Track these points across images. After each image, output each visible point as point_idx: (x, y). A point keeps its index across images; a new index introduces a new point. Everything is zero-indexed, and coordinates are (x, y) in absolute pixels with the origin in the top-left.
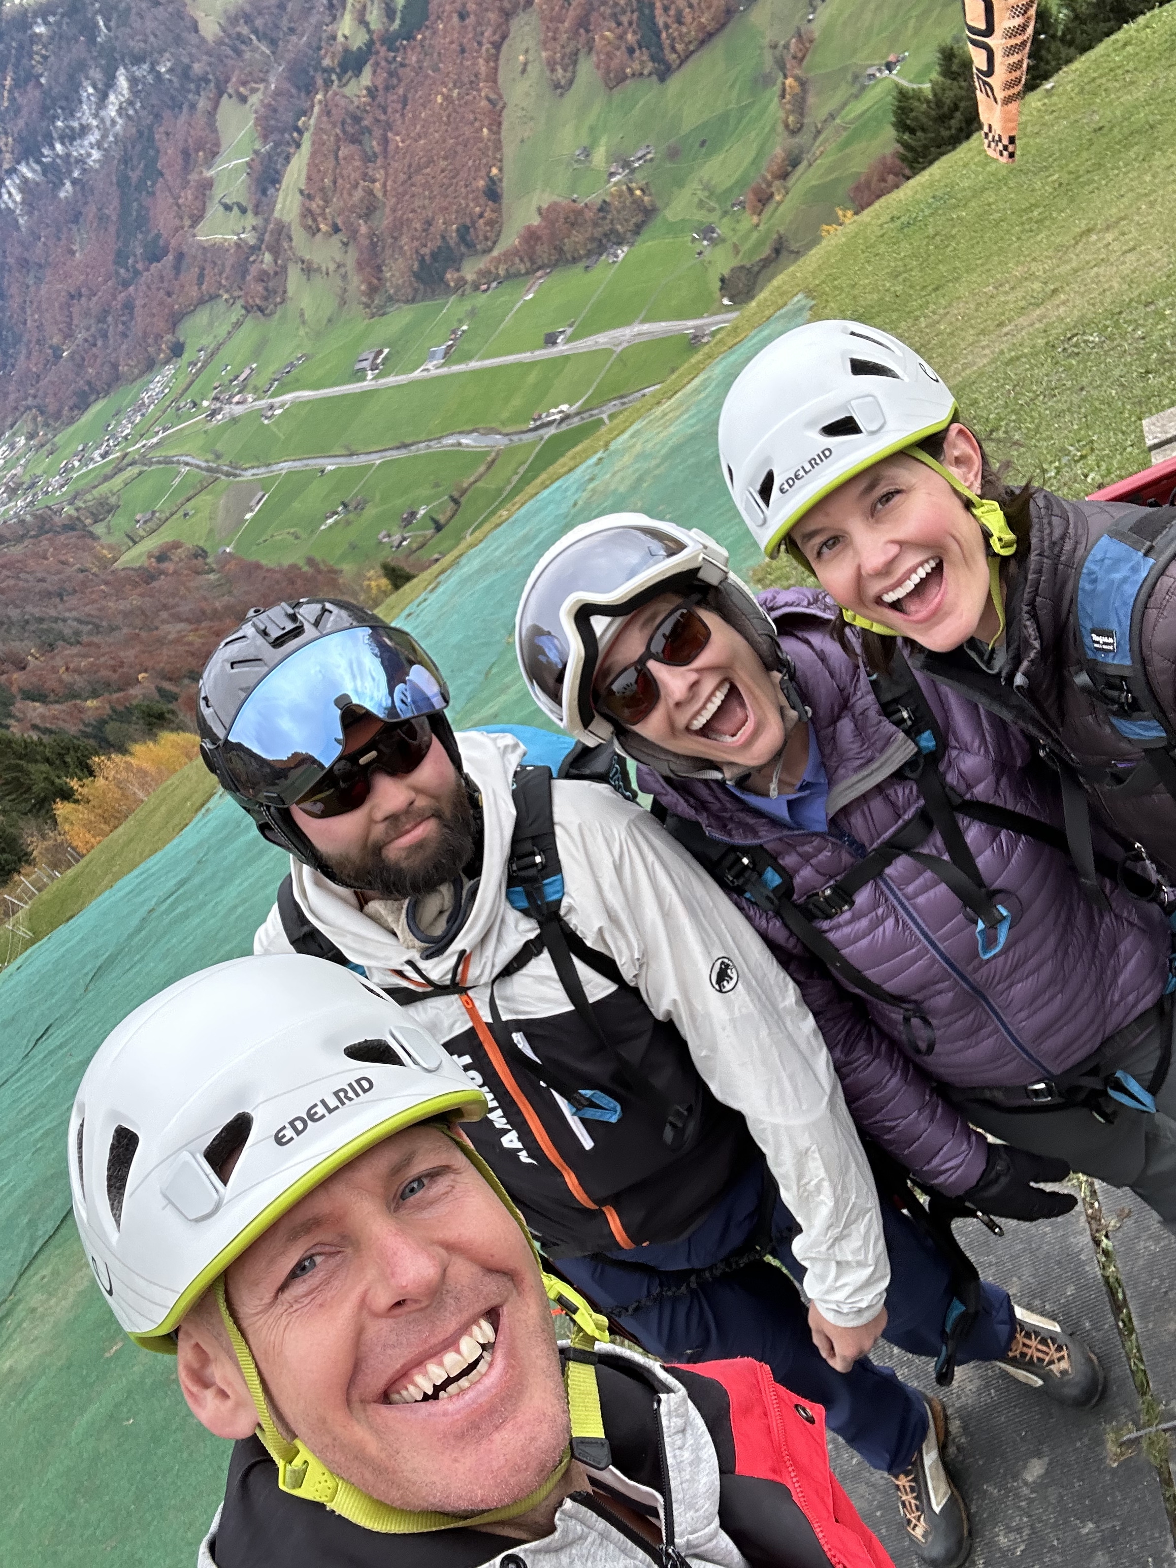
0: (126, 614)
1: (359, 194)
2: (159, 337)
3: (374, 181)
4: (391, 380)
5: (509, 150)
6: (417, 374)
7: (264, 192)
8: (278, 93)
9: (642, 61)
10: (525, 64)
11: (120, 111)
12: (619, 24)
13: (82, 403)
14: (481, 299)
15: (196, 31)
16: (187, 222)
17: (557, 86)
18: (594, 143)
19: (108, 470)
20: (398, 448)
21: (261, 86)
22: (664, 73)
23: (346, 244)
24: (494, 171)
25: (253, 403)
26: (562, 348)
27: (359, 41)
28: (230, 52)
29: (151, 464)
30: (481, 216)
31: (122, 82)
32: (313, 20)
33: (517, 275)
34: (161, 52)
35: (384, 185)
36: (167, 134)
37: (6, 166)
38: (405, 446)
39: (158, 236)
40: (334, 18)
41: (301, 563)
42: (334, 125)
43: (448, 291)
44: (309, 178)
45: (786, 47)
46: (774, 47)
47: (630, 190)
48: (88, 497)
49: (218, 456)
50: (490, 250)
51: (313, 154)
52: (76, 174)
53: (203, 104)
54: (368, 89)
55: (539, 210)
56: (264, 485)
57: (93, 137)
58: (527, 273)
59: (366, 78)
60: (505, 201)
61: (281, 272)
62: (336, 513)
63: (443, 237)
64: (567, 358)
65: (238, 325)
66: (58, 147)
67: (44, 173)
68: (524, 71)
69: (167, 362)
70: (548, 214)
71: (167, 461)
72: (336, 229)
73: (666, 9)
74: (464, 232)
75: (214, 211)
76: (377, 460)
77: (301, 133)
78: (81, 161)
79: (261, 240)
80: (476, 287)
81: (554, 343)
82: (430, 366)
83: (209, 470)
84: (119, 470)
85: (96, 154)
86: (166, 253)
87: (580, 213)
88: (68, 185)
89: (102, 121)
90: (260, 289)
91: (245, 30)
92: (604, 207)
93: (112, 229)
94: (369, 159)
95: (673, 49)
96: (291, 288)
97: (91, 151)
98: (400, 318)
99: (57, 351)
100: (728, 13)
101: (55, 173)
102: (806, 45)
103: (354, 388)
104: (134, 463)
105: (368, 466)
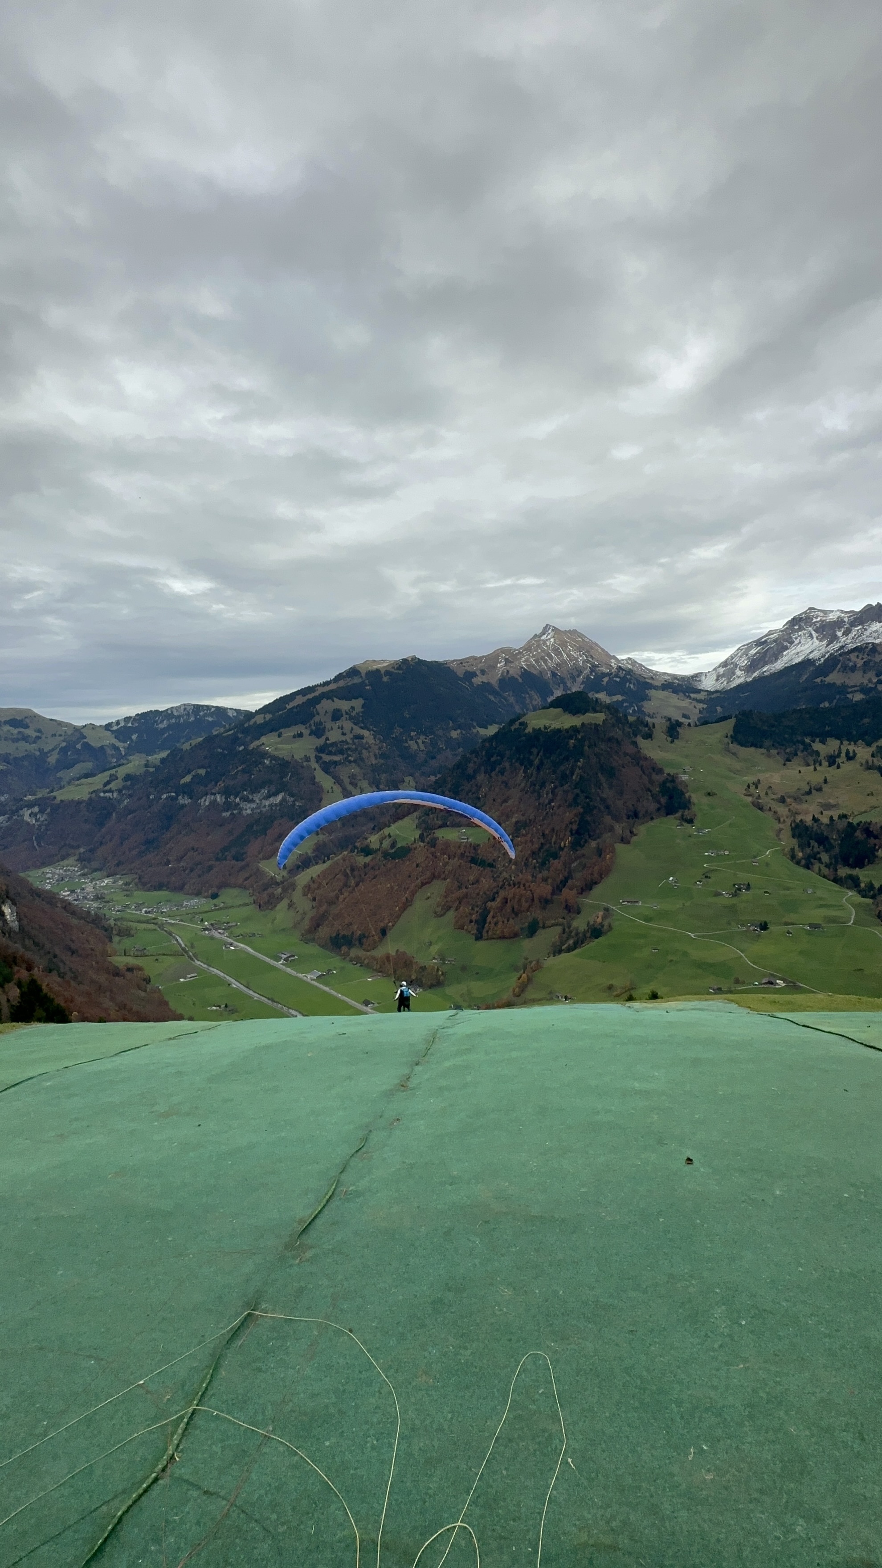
0: (92, 982)
1: (333, 894)
2: (212, 886)
3: (342, 894)
4: (289, 970)
5: (402, 922)
6: (300, 975)
7: (298, 868)
9: (473, 928)
10: (429, 897)
11: (271, 805)
12: (473, 909)
13: (159, 887)
14: (350, 966)
16: (261, 856)
17: (435, 913)
18: (436, 942)
19: (144, 919)
20: (269, 999)
21: (327, 835)
22: (479, 938)
23: (313, 908)
24: (390, 924)
25: (225, 937)
26: (368, 1010)
27: (375, 846)
29: (162, 929)
30: (373, 936)
31: (279, 798)
32: (363, 828)
33: (371, 968)
35: (345, 899)
37: (213, 791)
38: (273, 1001)
39: (245, 853)
40: (371, 833)
42: (343, 866)
43: (339, 953)
44: (319, 876)
45: (531, 962)
46: (526, 959)
47: (438, 970)
48: (125, 923)
49: (192, 946)
50: (368, 951)
51: (327, 869)
52: (235, 812)
54: (365, 863)
55: (397, 951)
56: (200, 971)
57: (254, 806)
58: (375, 970)
59: (368, 859)
60: (387, 938)
61: (280, 899)
62: (219, 1006)
63: (353, 933)
65: (246, 905)
66: (238, 800)
67: (225, 803)
68: (427, 899)
69: (206, 897)
70: (401, 955)
71: (170, 934)
72: (314, 900)
73: (493, 917)
74: (362, 937)
75: (273, 860)
76: (256, 997)
77: (329, 859)
78: (241, 809)
79: (282, 883)
80: (351, 961)
81: (367, 1005)
82: (309, 976)
83: (183, 949)
84: (147, 922)
85: (249, 811)
86: (243, 860)
87: (412, 963)
88: (229, 813)
89: (261, 804)
90: (266, 899)
92: (423, 968)
93: (231, 838)
94: (346, 885)
95: (487, 932)
96: (279, 907)
97: (248, 809)
98: (313, 949)
99: (168, 862)
100: (516, 935)
101: (228, 806)
102: (538, 967)
103: (272, 962)
104: (156, 924)
105: (251, 997)
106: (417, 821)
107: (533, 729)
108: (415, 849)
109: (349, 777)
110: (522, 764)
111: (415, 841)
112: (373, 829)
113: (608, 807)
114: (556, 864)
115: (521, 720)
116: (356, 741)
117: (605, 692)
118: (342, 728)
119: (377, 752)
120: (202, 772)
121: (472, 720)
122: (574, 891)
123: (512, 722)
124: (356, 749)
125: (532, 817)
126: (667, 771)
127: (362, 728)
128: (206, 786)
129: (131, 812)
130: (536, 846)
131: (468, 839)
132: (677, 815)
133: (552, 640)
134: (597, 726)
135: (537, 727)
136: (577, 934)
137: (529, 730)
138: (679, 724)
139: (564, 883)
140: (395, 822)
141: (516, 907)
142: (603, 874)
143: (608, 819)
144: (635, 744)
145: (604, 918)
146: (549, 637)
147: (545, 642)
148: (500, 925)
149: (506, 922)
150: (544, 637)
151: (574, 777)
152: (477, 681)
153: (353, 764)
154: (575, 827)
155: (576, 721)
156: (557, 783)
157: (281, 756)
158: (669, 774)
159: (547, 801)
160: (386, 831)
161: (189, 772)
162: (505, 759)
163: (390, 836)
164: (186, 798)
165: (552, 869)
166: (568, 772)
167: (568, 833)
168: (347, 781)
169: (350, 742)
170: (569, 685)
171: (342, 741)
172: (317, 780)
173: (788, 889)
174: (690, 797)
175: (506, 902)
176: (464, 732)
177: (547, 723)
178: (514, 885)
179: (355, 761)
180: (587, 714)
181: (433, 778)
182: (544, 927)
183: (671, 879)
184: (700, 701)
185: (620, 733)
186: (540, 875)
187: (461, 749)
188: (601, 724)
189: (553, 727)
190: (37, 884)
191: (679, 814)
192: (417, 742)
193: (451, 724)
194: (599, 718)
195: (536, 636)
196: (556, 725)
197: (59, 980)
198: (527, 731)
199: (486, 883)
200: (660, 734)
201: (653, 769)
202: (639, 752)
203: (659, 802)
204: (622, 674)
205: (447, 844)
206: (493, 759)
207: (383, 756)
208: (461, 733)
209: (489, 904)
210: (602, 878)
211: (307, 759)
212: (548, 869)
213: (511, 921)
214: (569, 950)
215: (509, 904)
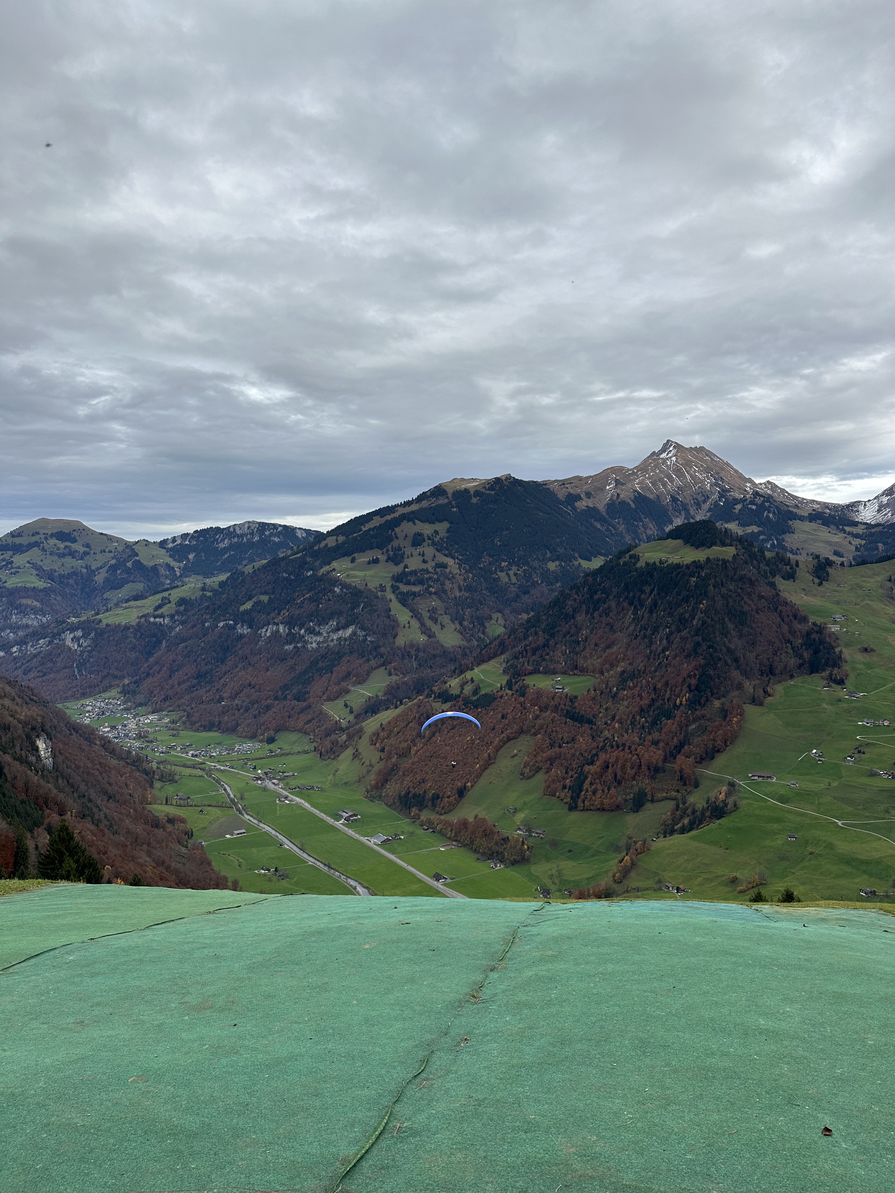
0: (129, 832)
1: (404, 745)
2: (269, 729)
3: (415, 746)
4: (350, 832)
5: (482, 782)
6: (364, 839)
7: (366, 712)
8: (404, 683)
9: (566, 795)
10: (515, 755)
11: (339, 639)
12: (567, 773)
13: (209, 727)
14: (420, 831)
15: (395, 637)
16: (325, 697)
17: (522, 774)
18: (521, 810)
19: (189, 763)
20: (325, 865)
21: (401, 676)
22: (573, 807)
23: (381, 759)
24: (469, 784)
25: (279, 789)
26: (439, 885)
27: (455, 691)
28: (400, 654)
29: (210, 776)
30: (448, 797)
31: (349, 631)
32: (442, 671)
33: (444, 835)
34: (374, 633)
35: (418, 751)
36: (349, 661)
37: (276, 621)
38: (329, 867)
39: (308, 693)
40: (452, 676)
42: (418, 712)
43: (408, 815)
44: (389, 723)
45: (636, 842)
46: (630, 838)
47: (523, 843)
48: (168, 767)
49: (242, 798)
50: (441, 814)
51: (399, 716)
52: (299, 645)
53: (373, 663)
55: (476, 817)
56: (249, 827)
57: (319, 639)
58: (450, 838)
60: (464, 800)
61: (344, 747)
62: (269, 870)
63: (425, 792)
65: (306, 752)
66: (303, 631)
67: (288, 634)
68: (513, 757)
69: (261, 741)
70: (480, 822)
71: (219, 782)
72: (383, 750)
73: (591, 784)
74: (436, 797)
75: (340, 702)
76: (311, 861)
77: (401, 703)
78: (306, 642)
79: (348, 728)
80: (422, 825)
81: (438, 880)
82: (373, 840)
83: (232, 801)
84: (194, 767)
85: (314, 645)
86: (305, 701)
87: (492, 833)
88: (291, 647)
89: (329, 637)
90: (329, 746)
91: (413, 652)
92: (506, 840)
93: (292, 675)
95: (584, 801)
96: (342, 757)
97: (313, 643)
98: (378, 808)
99: (221, 699)
100: (618, 808)
101: (292, 638)
102: (645, 849)
103: (330, 820)
104: (203, 770)
105: (304, 862)
106: (504, 665)
107: (647, 564)
108: (501, 697)
109: (429, 611)
110: (631, 603)
111: (501, 689)
112: (454, 671)
113: (736, 660)
114: (670, 725)
115: (632, 553)
116: (437, 570)
117: (737, 522)
118: (423, 555)
119: (461, 583)
120: (265, 598)
121: (573, 550)
122: (691, 760)
123: (621, 554)
124: (438, 580)
125: (641, 667)
126: (812, 619)
127: (446, 555)
128: (269, 614)
129: (184, 640)
130: (646, 702)
131: (563, 688)
132: (823, 674)
133: (674, 459)
134: (725, 562)
135: (651, 561)
136: (694, 812)
137: (641, 564)
138: (829, 563)
139: (679, 748)
140: (479, 664)
141: (619, 773)
142: (728, 741)
143: (736, 674)
144: (773, 585)
145: (728, 794)
146: (670, 455)
147: (664, 460)
148: (599, 794)
149: (606, 791)
150: (664, 455)
151: (695, 622)
152: (581, 505)
153: (434, 597)
154: (693, 682)
155: (700, 555)
156: (673, 627)
157: (354, 584)
158: (814, 624)
159: (660, 649)
160: (469, 675)
161: (250, 599)
162: (611, 597)
163: (472, 680)
164: (245, 627)
165: (664, 730)
166: (687, 616)
167: (685, 689)
168: (426, 615)
169: (430, 569)
170: (692, 512)
171: (423, 570)
172: (392, 613)
174: (841, 652)
175: (608, 767)
176: (563, 564)
177: (663, 556)
178: (618, 747)
179: (435, 593)
180: (714, 547)
181: (525, 616)
182: (652, 801)
183: (814, 751)
184: (857, 536)
185: (755, 571)
186: (650, 737)
187: (559, 584)
188: (730, 559)
189: (670, 561)
190: (76, 718)
191: (825, 674)
192: (508, 574)
193: (549, 555)
194: (729, 552)
195: (654, 453)
196: (675, 559)
197: (92, 827)
198: (638, 565)
199: (583, 742)
200: (804, 574)
201: (795, 617)
202: (778, 595)
203: (801, 657)
204: (759, 500)
205: (539, 694)
206: (596, 597)
207: (469, 588)
208: (560, 565)
209: (587, 768)
210: (727, 746)
211: (382, 588)
212: (660, 730)
213: (613, 791)
214: (683, 831)
215: (610, 770)
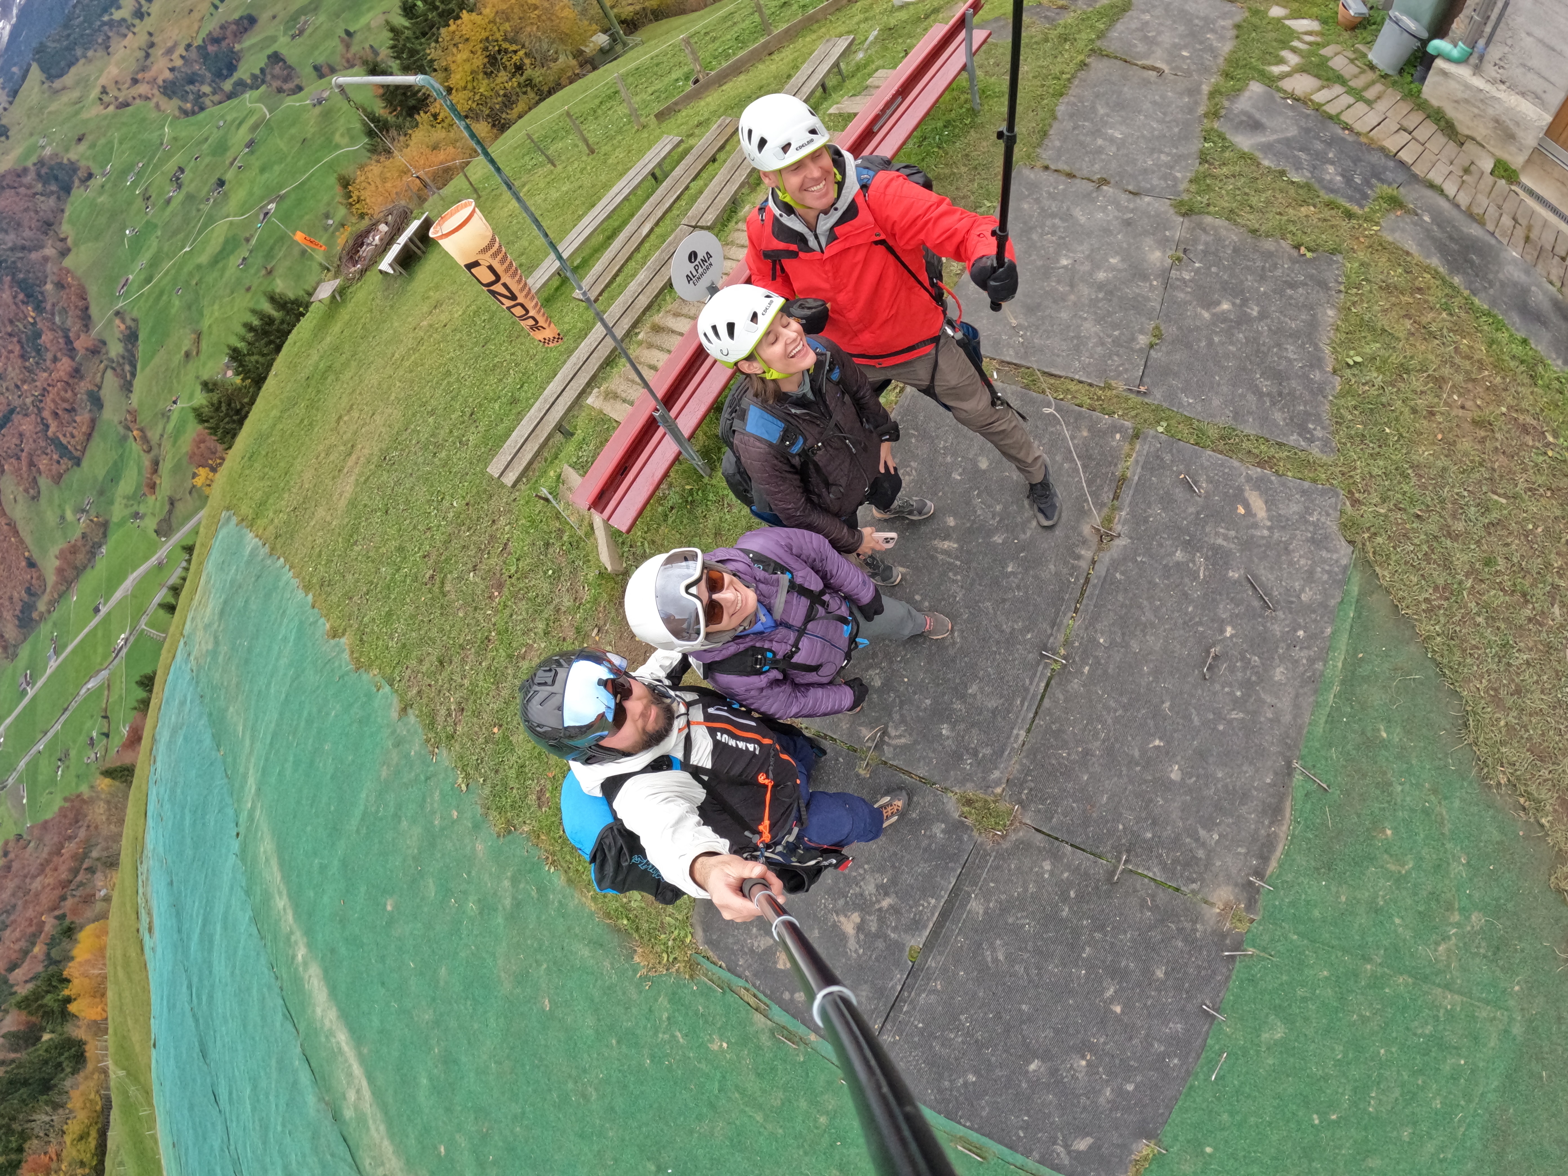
4: (40, 684)
5: (28, 540)
6: (48, 672)
9: (66, 462)
10: (15, 498)
12: (47, 454)
14: (55, 615)
17: (33, 498)
18: (63, 511)
20: (64, 713)
22: (78, 462)
24: (27, 554)
26: (104, 610)
30: (32, 578)
33: (64, 592)
38: (66, 710)
41: (63, 804)
43: (38, 622)
45: (126, 419)
46: (121, 422)
50: (45, 590)
55: (57, 557)
56: (20, 780)
58: (68, 588)
60: (39, 563)
62: (59, 767)
63: (21, 600)
64: (109, 614)
68: (16, 502)
70: (61, 556)
73: (65, 435)
74: (29, 591)
76: (58, 726)
80: (49, 612)
81: (99, 610)
82: (51, 663)
87: (74, 546)
92: (84, 536)
95: (77, 450)
98: (24, 652)
100: (93, 422)
102: (133, 414)
103: (26, 701)
105: (57, 733)
113: (23, 248)
114: (46, 338)
122: (83, 336)
130: (17, 349)
132: (76, 185)
136: (123, 357)
139: (69, 342)
141: (66, 405)
142: (83, 296)
143: (34, 256)
145: (123, 321)
148: (75, 432)
149: (76, 425)
154: (21, 296)
158: (34, 164)
165: (48, 346)
167: (23, 307)
173: (206, 139)
174: (68, 159)
175: (57, 414)
178: (44, 396)
182: (100, 388)
183: (128, 232)
186: (48, 362)
199: (27, 426)
201: (19, 176)
203: (52, 193)
209: (50, 433)
210: (86, 299)
212: (47, 350)
213: (78, 419)
214: (133, 375)
215: (60, 412)
